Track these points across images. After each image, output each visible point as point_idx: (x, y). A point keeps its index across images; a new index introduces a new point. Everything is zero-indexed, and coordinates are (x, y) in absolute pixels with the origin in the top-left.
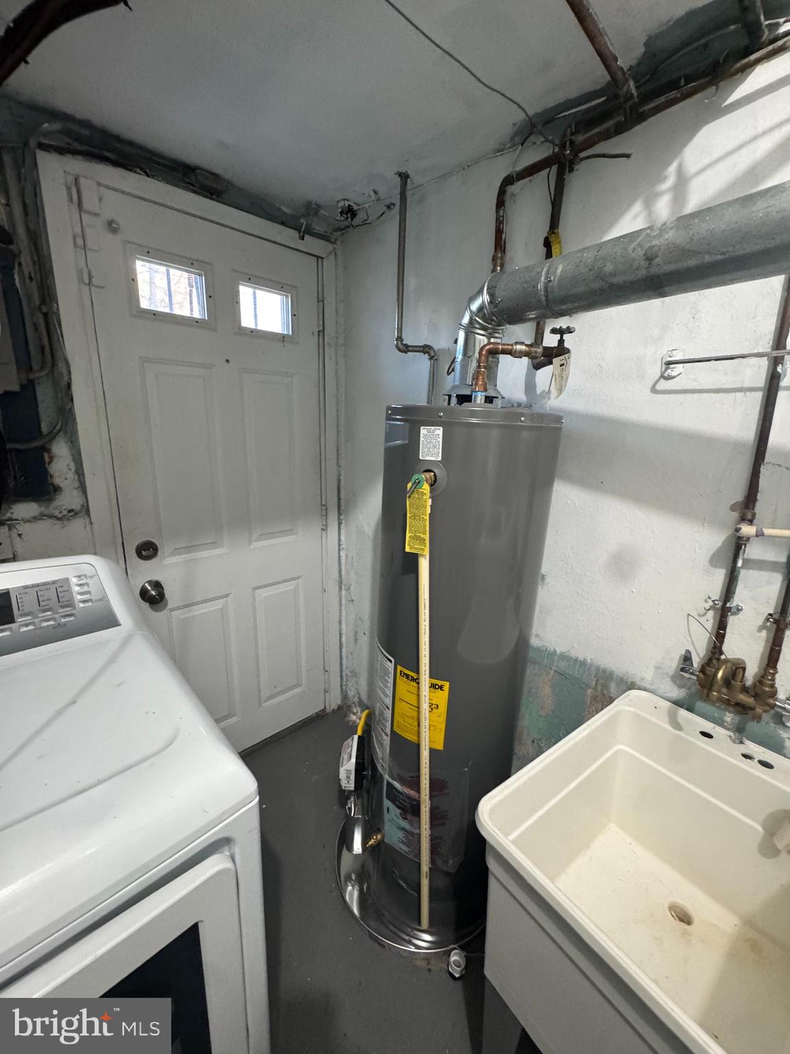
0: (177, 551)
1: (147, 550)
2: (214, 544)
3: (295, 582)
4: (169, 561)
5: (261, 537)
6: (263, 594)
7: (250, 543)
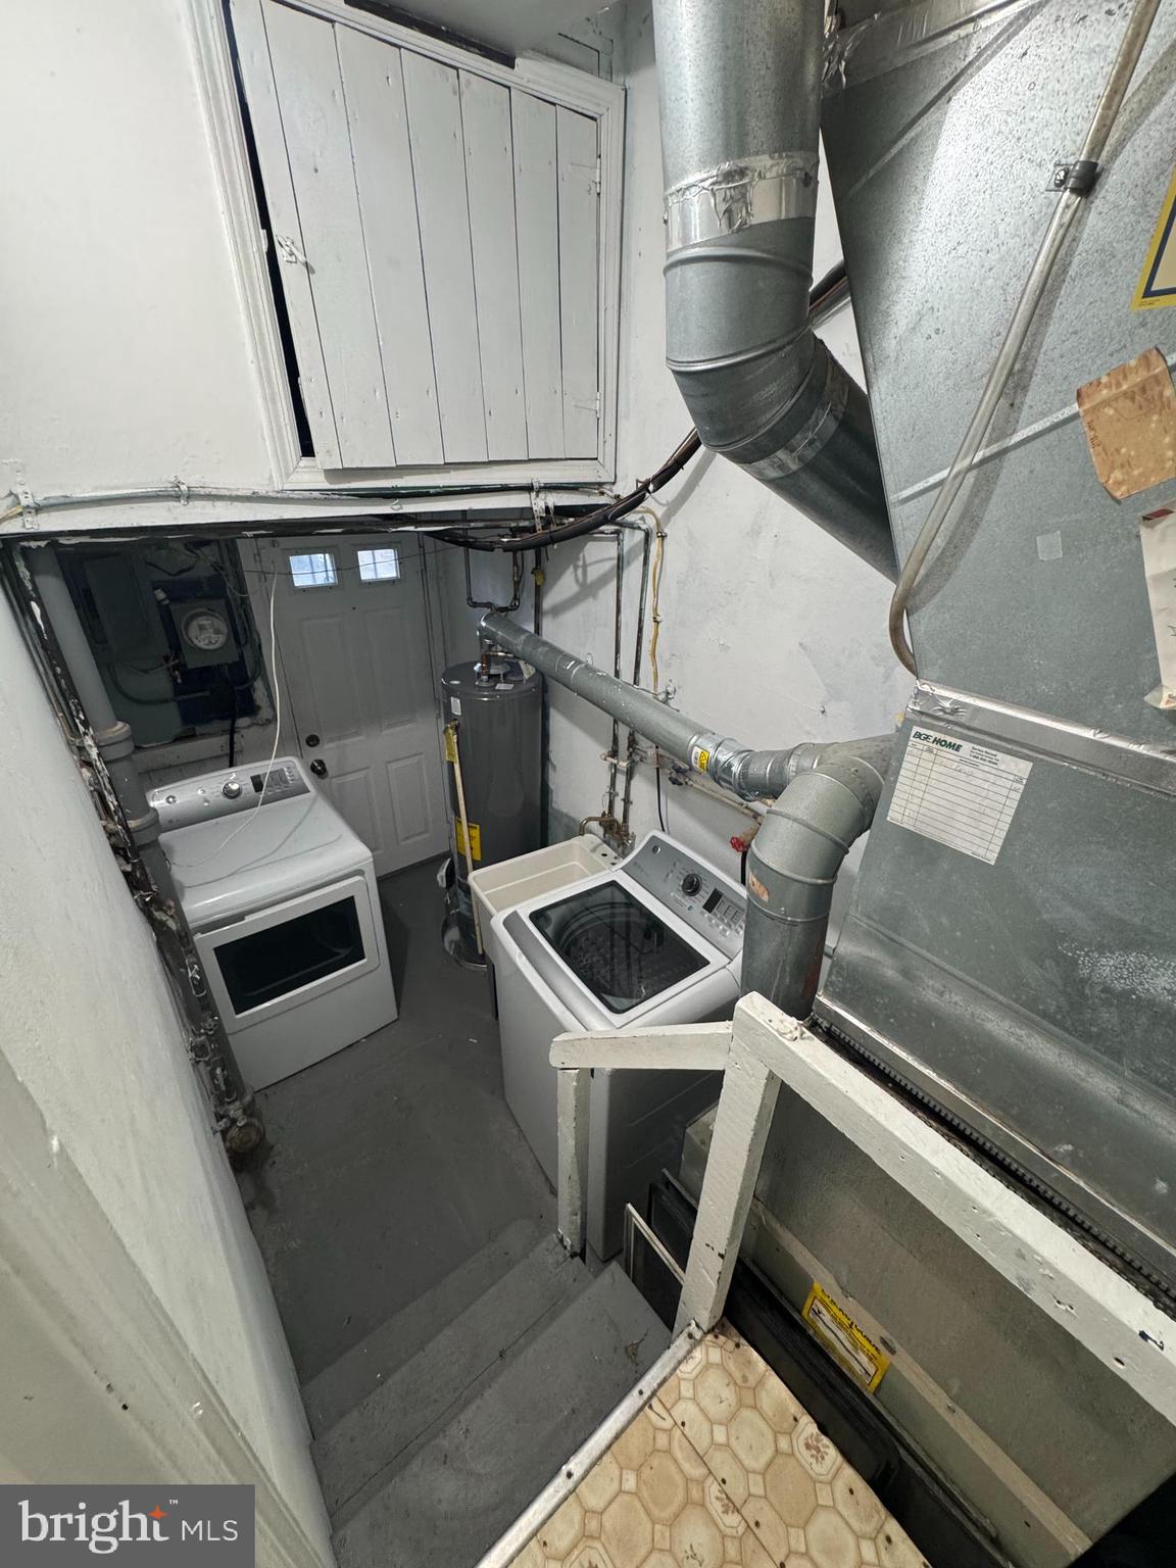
0: (331, 740)
1: (313, 741)
2: (357, 734)
3: (417, 757)
4: (327, 746)
5: (390, 726)
6: (394, 766)
7: (381, 731)
